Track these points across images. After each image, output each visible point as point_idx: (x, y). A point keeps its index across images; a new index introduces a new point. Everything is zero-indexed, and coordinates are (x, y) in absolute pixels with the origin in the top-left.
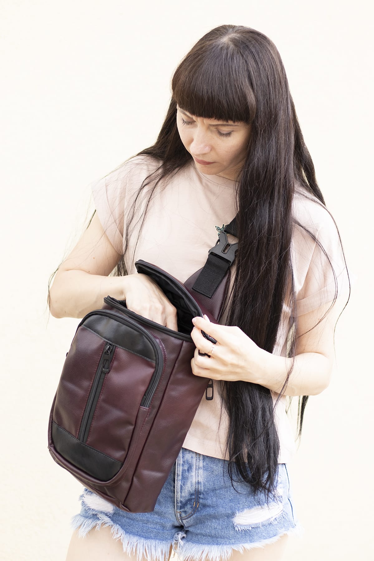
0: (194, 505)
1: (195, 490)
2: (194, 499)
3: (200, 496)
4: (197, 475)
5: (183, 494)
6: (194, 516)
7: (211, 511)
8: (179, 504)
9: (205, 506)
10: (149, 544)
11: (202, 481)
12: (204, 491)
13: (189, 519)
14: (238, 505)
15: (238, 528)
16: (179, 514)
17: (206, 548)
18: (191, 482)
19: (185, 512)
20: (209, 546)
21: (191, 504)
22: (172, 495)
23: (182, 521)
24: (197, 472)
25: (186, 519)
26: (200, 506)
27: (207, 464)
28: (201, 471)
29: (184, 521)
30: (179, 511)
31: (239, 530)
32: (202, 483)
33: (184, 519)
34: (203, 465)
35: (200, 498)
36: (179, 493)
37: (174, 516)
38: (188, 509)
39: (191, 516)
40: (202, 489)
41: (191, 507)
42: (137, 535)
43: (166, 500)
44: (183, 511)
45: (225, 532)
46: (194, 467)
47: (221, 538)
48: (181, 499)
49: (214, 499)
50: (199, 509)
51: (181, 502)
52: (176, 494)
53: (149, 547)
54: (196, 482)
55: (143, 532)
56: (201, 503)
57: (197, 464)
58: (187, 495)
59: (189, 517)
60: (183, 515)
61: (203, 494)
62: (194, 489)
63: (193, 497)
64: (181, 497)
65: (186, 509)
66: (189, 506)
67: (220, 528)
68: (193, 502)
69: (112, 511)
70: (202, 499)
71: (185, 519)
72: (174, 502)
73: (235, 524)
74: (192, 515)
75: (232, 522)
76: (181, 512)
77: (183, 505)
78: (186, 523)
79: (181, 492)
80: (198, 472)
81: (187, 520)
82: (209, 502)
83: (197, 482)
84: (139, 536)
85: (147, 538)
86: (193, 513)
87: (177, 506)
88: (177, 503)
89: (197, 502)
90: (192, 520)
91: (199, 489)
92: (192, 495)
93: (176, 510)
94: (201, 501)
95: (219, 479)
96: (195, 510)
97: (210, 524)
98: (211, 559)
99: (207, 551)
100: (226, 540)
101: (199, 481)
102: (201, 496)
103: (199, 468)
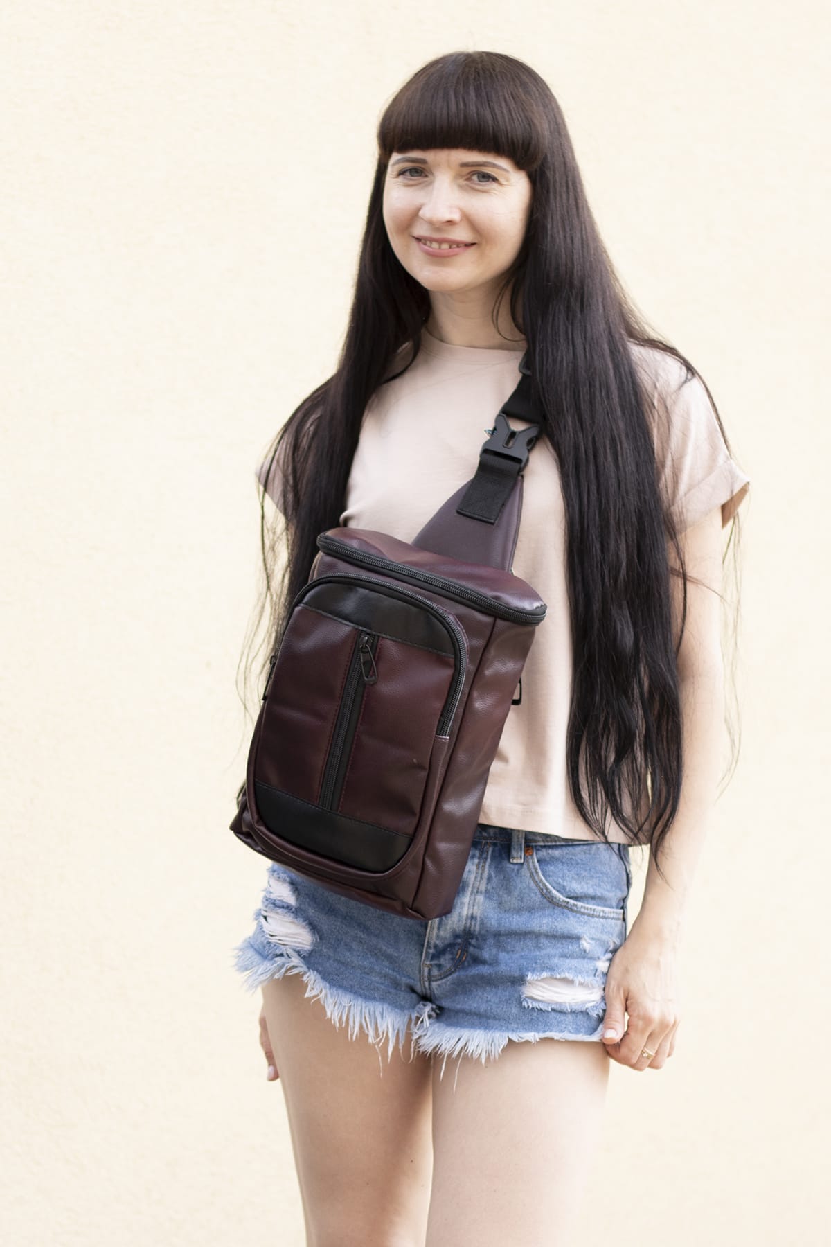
0: (457, 957)
1: (465, 930)
2: (459, 944)
3: (470, 940)
4: (472, 902)
5: (442, 933)
6: (455, 975)
7: (484, 970)
8: (432, 951)
9: (477, 961)
10: (372, 1009)
11: (478, 915)
12: (479, 933)
13: (444, 980)
14: (534, 965)
15: (527, 1003)
16: (426, 970)
17: (466, 1034)
18: (460, 913)
19: (439, 966)
20: (472, 1030)
21: (452, 954)
22: (421, 930)
23: (429, 984)
24: (472, 897)
25: (439, 980)
26: (468, 959)
27: (493, 888)
28: (480, 898)
29: (434, 984)
30: (428, 963)
31: (528, 1007)
32: (478, 919)
33: (433, 981)
34: (486, 888)
35: (470, 944)
36: (435, 931)
37: (417, 972)
38: (446, 961)
39: (447, 976)
40: (477, 928)
41: (452, 959)
42: (351, 992)
43: (409, 937)
44: (436, 965)
45: (503, 1008)
46: (470, 889)
47: (494, 1018)
48: (437, 942)
49: (494, 951)
50: (466, 964)
51: (436, 946)
52: (428, 931)
53: (372, 1013)
54: (467, 915)
55: (361, 988)
56: (471, 954)
57: (476, 886)
58: (448, 936)
59: (445, 977)
60: (435, 972)
61: (477, 939)
62: (462, 927)
63: (459, 941)
64: (438, 937)
65: (442, 961)
66: (448, 956)
67: (497, 1001)
68: (457, 949)
69: (308, 947)
70: (474, 946)
71: (436, 981)
72: (423, 945)
73: (523, 996)
74: (450, 974)
75: (519, 991)
76: (431, 965)
77: (439, 953)
78: (436, 989)
79: (439, 929)
80: (475, 900)
81: (439, 982)
82: (486, 954)
83: (470, 914)
84: (355, 993)
85: (367, 998)
86: (453, 970)
87: (427, 953)
88: (429, 947)
89: (465, 949)
90: (448, 983)
91: (472, 929)
92: (456, 936)
93: (424, 960)
94: (471, 949)
95: (508, 918)
96: (458, 965)
97: (480, 994)
98: (470, 1054)
99: (466, 1038)
100: (502, 1022)
101: (474, 914)
102: (473, 942)
103: (477, 892)
